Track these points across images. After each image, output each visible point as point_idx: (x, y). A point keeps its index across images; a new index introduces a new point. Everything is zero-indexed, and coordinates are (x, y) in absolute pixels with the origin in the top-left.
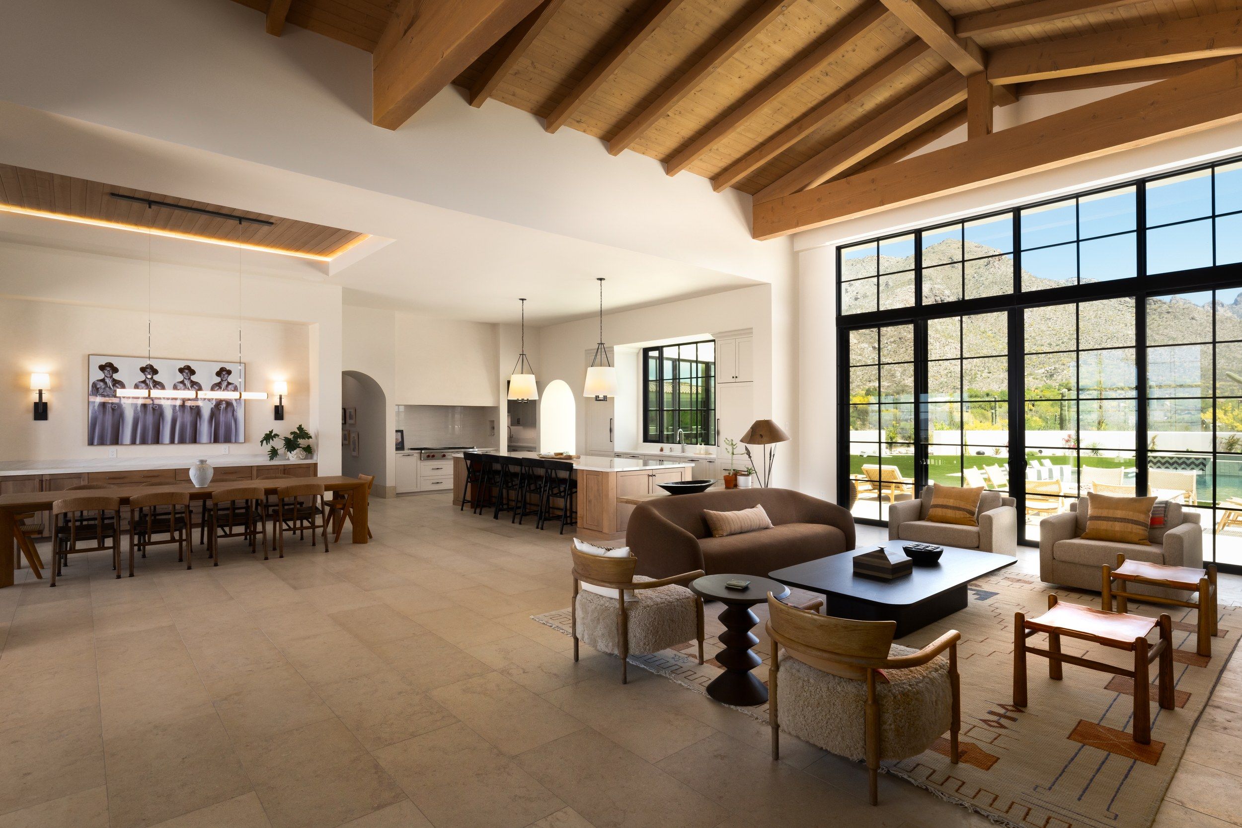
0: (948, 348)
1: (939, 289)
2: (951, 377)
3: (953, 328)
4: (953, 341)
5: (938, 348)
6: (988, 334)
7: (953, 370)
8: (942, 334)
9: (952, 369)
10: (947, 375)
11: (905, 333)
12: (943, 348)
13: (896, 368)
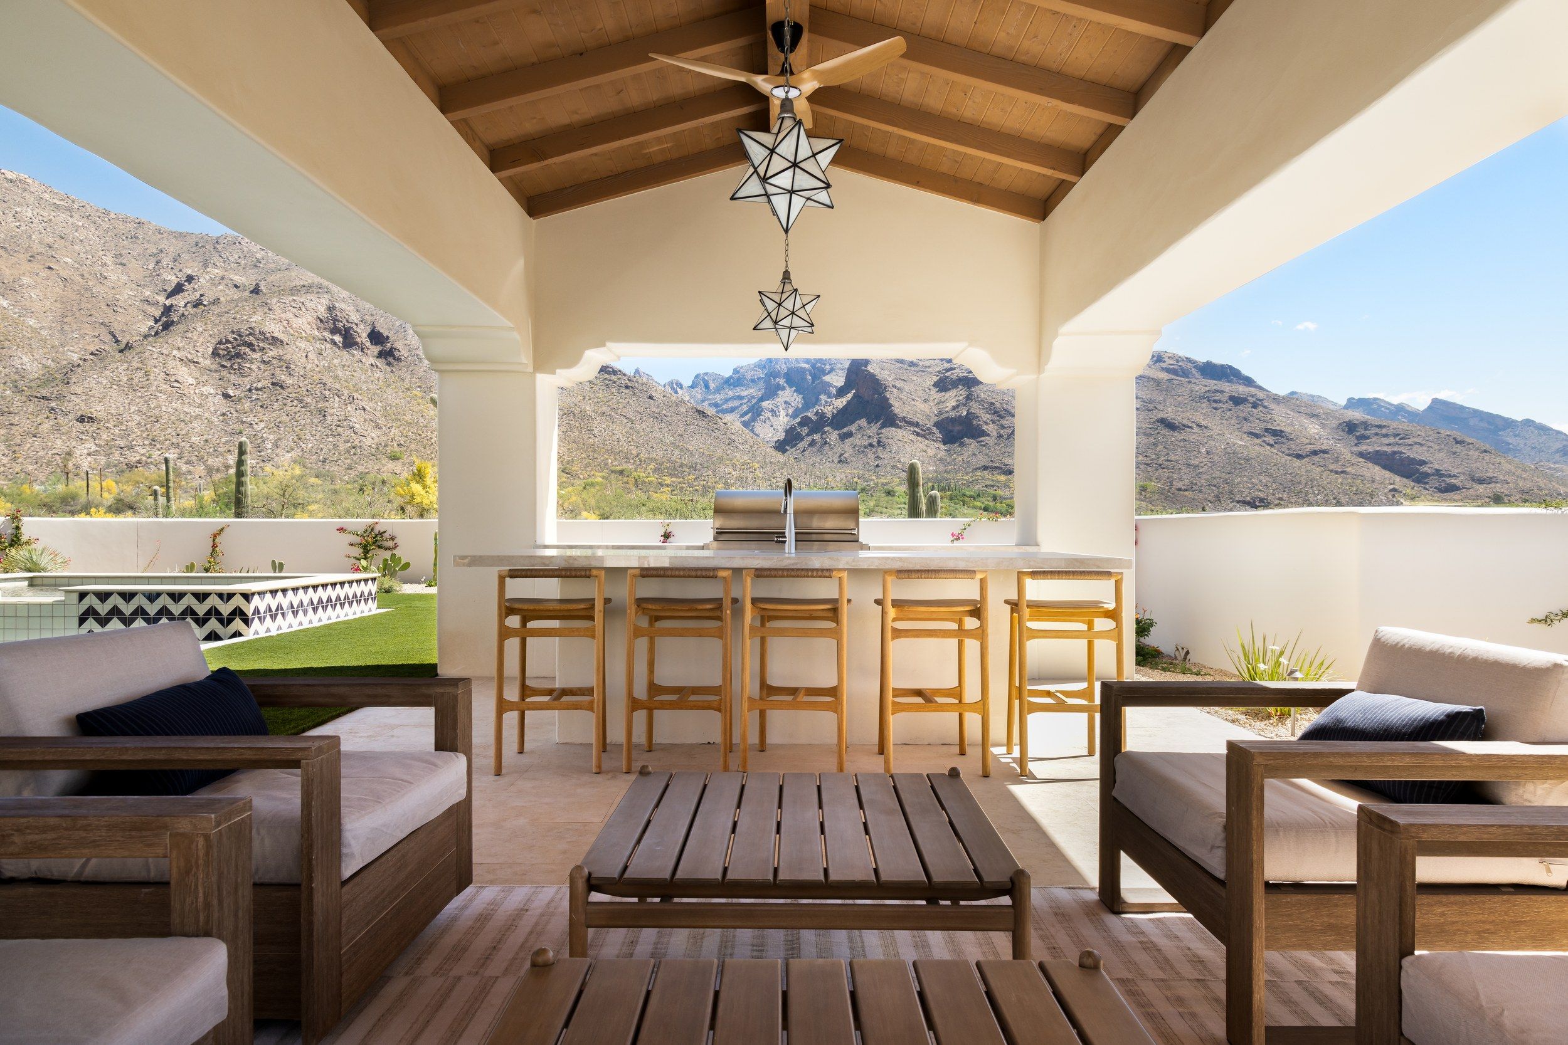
0: (352, 408)
1: (342, 310)
2: (355, 454)
3: (363, 377)
4: (360, 397)
5: (336, 405)
6: (414, 392)
7: (359, 444)
8: (345, 384)
9: (357, 442)
10: (348, 452)
11: (283, 376)
12: (344, 407)
13: (264, 435)
